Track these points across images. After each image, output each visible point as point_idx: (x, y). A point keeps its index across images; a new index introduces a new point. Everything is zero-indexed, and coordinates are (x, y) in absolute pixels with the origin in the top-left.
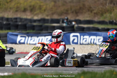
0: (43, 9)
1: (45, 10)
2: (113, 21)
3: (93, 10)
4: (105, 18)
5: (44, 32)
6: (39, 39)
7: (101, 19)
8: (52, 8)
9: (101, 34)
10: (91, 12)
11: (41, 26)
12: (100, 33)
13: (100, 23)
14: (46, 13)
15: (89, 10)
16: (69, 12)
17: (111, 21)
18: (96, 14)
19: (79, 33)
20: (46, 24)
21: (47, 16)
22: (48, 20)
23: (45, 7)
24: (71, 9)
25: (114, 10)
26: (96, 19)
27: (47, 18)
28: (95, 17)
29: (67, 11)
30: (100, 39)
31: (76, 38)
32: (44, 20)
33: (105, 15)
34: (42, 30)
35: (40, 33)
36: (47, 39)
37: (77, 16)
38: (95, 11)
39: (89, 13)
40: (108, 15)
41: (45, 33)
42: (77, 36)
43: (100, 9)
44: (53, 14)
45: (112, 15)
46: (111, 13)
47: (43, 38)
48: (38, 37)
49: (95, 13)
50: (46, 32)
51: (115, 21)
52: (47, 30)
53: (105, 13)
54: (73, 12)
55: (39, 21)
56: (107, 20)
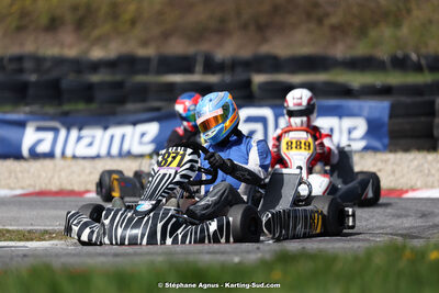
0: (127, 16)
1: (133, 22)
2: (406, 58)
3: (327, 15)
4: (375, 44)
5: (130, 106)
6: (112, 137)
7: (361, 50)
8: (161, 13)
9: (361, 108)
10: (320, 21)
11: (119, 85)
12: (352, 104)
13: (355, 64)
14: (139, 32)
15: (309, 16)
16: (232, 25)
17: (400, 54)
18: (339, 30)
19: (272, 107)
20: (140, 78)
21: (145, 43)
22: (147, 60)
23: (132, 8)
24: (239, 14)
25: (409, 11)
26: (340, 51)
27: (142, 52)
28: (334, 41)
29: (223, 20)
30: (355, 128)
31: (258, 127)
32: (129, 63)
33: (373, 34)
34: (122, 101)
35: (114, 114)
36: (143, 135)
37: (265, 40)
38: (334, 20)
39: (312, 25)
40: (386, 32)
41: (135, 112)
42: (263, 120)
43: (355, 10)
44: (166, 36)
45: (405, 31)
46: (397, 24)
47: (128, 130)
48: (106, 128)
49: (333, 28)
50: (139, 106)
51: (414, 57)
52: (144, 100)
53: (376, 23)
54: (245, 27)
55: (111, 64)
56: (383, 53)
